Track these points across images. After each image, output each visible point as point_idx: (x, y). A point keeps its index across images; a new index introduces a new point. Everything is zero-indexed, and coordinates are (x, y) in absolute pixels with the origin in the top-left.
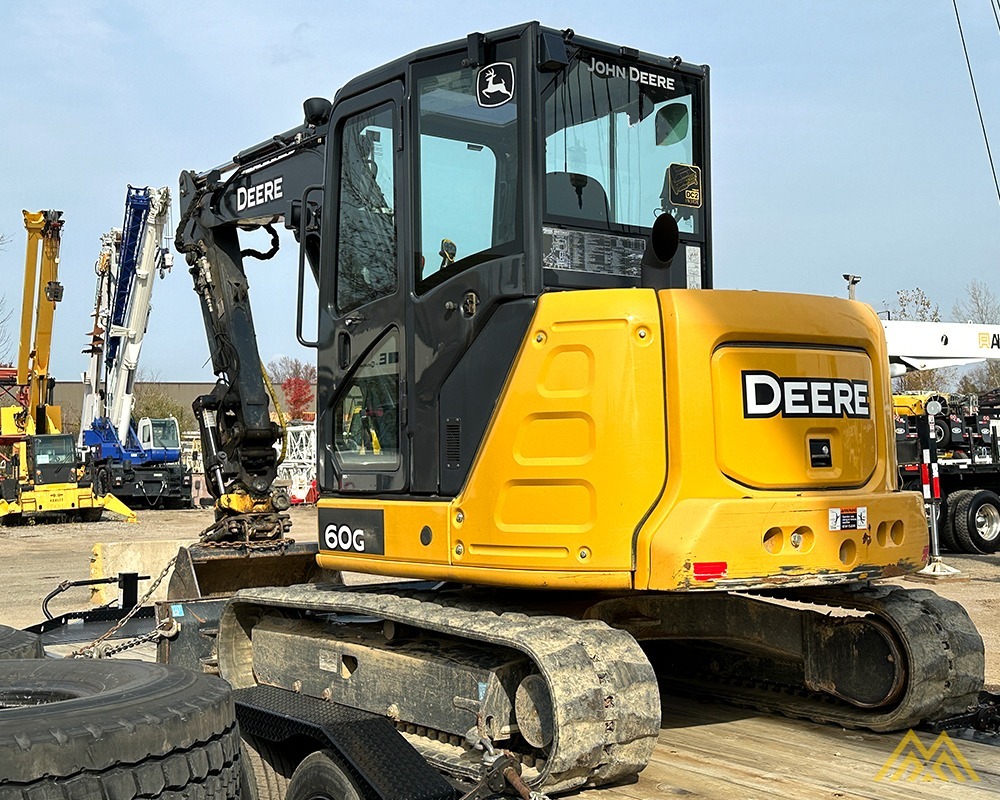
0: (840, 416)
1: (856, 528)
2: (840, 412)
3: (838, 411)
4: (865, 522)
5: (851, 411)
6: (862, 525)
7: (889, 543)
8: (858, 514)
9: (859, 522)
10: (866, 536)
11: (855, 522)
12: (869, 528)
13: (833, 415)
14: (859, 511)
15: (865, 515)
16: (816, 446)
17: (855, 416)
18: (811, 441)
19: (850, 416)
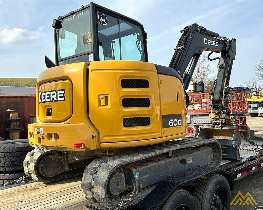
0: (52, 101)
1: (40, 134)
2: (52, 100)
3: (51, 100)
4: (42, 132)
5: (55, 99)
6: (42, 133)
7: (53, 140)
8: (41, 130)
9: (41, 132)
10: (43, 137)
11: (40, 132)
12: (44, 134)
13: (50, 101)
14: (41, 129)
15: (42, 130)
16: (48, 110)
17: (57, 101)
18: (47, 109)
19: (55, 101)
